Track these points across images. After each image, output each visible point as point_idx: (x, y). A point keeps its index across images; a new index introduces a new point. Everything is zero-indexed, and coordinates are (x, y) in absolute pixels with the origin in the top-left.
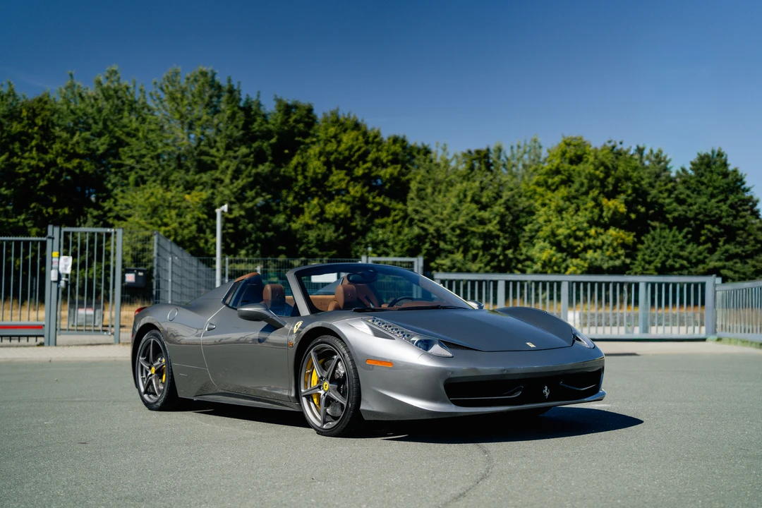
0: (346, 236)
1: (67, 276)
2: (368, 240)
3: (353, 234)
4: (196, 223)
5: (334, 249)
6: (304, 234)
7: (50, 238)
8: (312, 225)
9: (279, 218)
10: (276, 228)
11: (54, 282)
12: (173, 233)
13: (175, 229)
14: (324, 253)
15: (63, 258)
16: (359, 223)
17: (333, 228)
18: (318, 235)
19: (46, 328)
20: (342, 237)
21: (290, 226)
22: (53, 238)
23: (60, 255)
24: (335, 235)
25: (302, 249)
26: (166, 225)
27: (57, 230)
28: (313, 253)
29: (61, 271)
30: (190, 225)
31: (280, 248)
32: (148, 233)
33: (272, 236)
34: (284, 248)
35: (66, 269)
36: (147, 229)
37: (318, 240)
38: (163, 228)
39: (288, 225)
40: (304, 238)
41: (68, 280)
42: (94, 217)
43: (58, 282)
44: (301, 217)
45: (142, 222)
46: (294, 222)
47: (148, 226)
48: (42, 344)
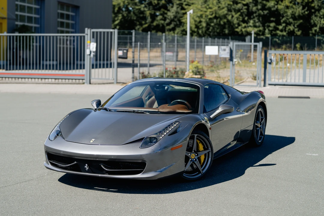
0: (308, 12)
1: (94, 52)
2: (321, 14)
3: (313, 11)
4: (227, 7)
5: (301, 19)
6: (285, 11)
7: (86, 34)
8: (289, 6)
9: (271, 3)
10: (269, 9)
11: (89, 55)
12: (214, 12)
13: (215, 10)
14: (296, 22)
15: (92, 44)
16: (316, 5)
17: (301, 8)
18: (293, 12)
19: (86, 76)
20: (306, 13)
21: (278, 7)
22: (87, 34)
23: (90, 42)
24: (303, 11)
25: (284, 19)
26: (210, 8)
27: (89, 30)
28: (289, 22)
29: (92, 50)
30: (223, 8)
31: (272, 19)
32: (201, 13)
33: (267, 13)
34: (274, 19)
35: (93, 48)
36: (201, 11)
37: (292, 15)
38: (209, 10)
39: (276, 6)
40: (285, 13)
41: (94, 54)
42: (177, 4)
43: (90, 55)
44: (284, 2)
45: (199, 7)
46: (280, 5)
47: (202, 9)
48: (84, 83)
